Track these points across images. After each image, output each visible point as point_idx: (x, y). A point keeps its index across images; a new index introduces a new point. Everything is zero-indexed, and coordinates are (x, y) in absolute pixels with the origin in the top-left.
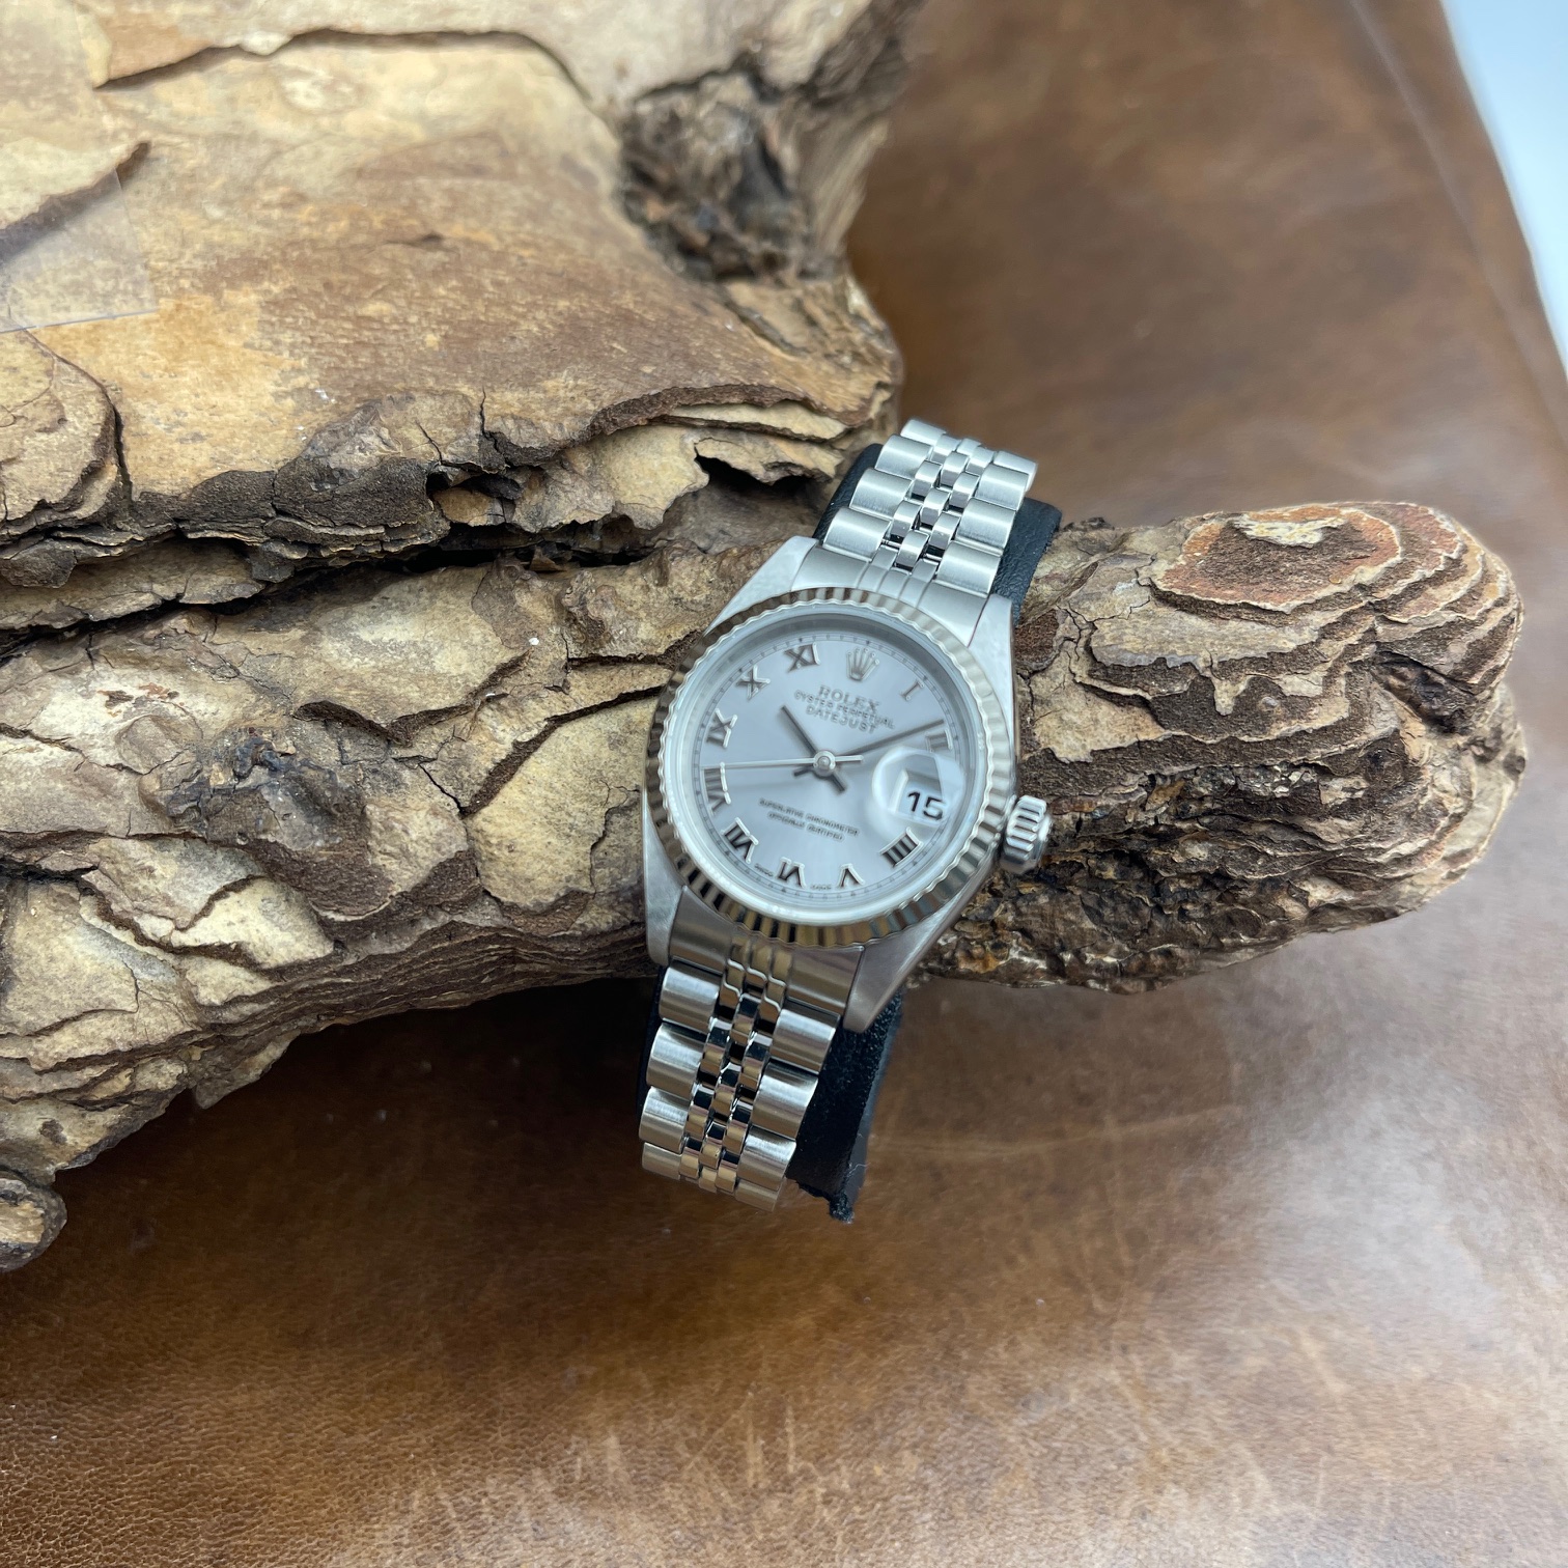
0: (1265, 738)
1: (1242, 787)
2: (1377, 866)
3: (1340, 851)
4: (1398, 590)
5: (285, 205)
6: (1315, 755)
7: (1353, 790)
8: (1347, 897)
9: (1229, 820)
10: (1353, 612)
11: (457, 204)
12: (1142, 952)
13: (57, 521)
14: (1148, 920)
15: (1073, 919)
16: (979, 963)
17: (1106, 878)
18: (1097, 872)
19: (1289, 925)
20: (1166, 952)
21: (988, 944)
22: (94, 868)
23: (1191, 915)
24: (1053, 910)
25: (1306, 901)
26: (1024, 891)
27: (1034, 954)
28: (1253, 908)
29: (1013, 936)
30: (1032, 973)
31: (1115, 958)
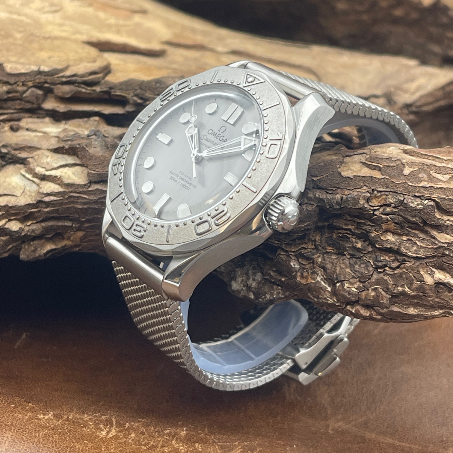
0: (417, 185)
1: (405, 201)
3: (446, 249)
6: (435, 196)
7: (452, 222)
9: (401, 220)
12: (368, 290)
13: (77, 80)
14: (371, 273)
15: (343, 267)
16: (305, 279)
17: (357, 247)
18: (355, 244)
19: (426, 286)
20: (375, 290)
21: (310, 271)
22: (32, 157)
23: (387, 272)
24: (337, 262)
25: (434, 276)
26: (328, 250)
27: (326, 281)
28: (410, 272)
29: (320, 270)
30: (325, 292)
31: (356, 289)
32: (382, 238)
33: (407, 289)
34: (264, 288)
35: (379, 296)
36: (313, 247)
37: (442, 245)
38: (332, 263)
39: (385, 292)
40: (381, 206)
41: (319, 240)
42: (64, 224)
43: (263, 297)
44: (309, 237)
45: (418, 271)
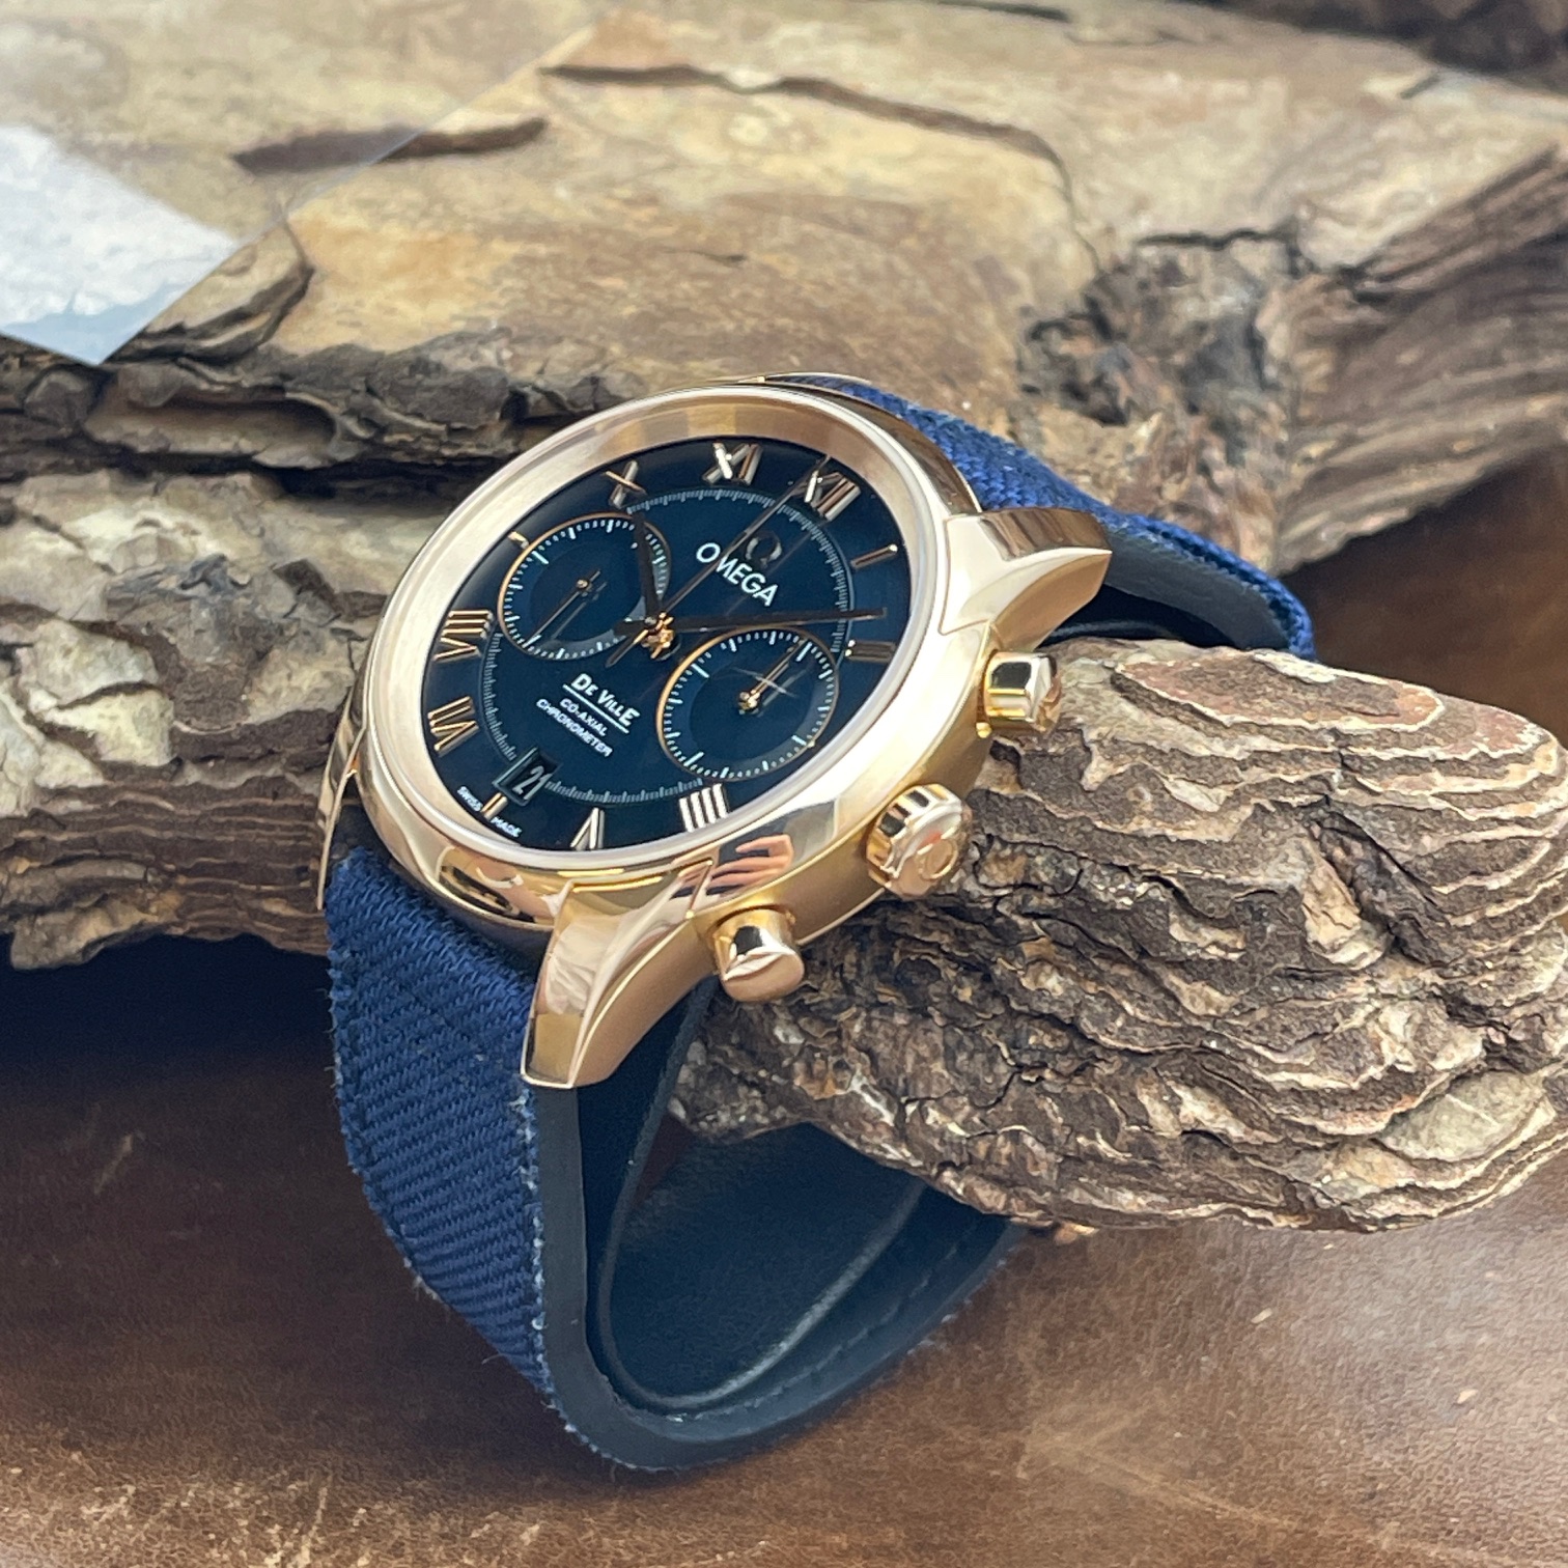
0: (1118, 828)
1: (1083, 883)
2: (1268, 1089)
3: (1208, 1033)
4: (1386, 756)
5: (629, 202)
6: (1170, 870)
7: (1226, 949)
8: (1235, 1131)
9: (1073, 935)
10: (1310, 753)
11: (802, 246)
12: (994, 1133)
13: (184, 346)
14: (1004, 1083)
15: (926, 1054)
16: (816, 1085)
17: (961, 999)
18: (954, 988)
19: (1155, 1142)
20: (1015, 1137)
21: (833, 1060)
22: (29, 645)
23: (1047, 1087)
24: (908, 1037)
25: (1177, 1112)
26: (882, 999)
27: (877, 1093)
28: (1110, 1094)
29: (860, 1059)
30: (874, 1125)
31: (963, 1128)
32: (1025, 982)
33: (1102, 1145)
34: (711, 1093)
35: (1023, 1159)
36: (840, 984)
37: (1195, 1023)
38: (894, 1039)
39: (1044, 1144)
40: (1015, 886)
41: (852, 965)
42: (119, 875)
43: (710, 1118)
44: (825, 953)
45: (1133, 1095)
